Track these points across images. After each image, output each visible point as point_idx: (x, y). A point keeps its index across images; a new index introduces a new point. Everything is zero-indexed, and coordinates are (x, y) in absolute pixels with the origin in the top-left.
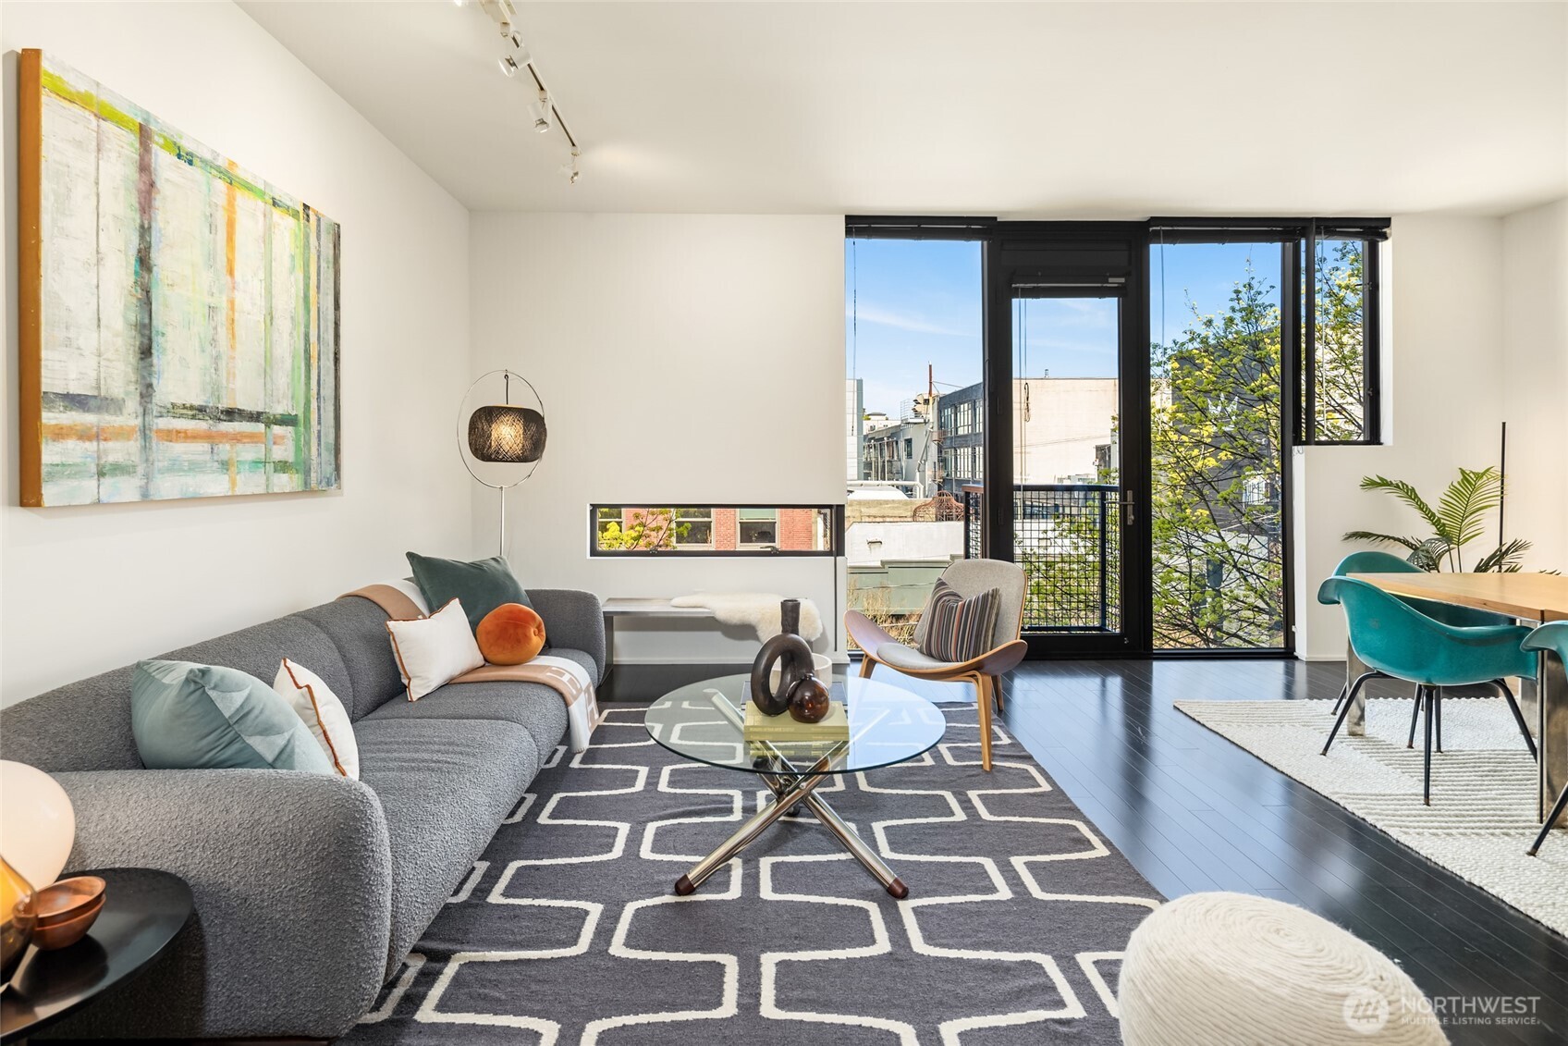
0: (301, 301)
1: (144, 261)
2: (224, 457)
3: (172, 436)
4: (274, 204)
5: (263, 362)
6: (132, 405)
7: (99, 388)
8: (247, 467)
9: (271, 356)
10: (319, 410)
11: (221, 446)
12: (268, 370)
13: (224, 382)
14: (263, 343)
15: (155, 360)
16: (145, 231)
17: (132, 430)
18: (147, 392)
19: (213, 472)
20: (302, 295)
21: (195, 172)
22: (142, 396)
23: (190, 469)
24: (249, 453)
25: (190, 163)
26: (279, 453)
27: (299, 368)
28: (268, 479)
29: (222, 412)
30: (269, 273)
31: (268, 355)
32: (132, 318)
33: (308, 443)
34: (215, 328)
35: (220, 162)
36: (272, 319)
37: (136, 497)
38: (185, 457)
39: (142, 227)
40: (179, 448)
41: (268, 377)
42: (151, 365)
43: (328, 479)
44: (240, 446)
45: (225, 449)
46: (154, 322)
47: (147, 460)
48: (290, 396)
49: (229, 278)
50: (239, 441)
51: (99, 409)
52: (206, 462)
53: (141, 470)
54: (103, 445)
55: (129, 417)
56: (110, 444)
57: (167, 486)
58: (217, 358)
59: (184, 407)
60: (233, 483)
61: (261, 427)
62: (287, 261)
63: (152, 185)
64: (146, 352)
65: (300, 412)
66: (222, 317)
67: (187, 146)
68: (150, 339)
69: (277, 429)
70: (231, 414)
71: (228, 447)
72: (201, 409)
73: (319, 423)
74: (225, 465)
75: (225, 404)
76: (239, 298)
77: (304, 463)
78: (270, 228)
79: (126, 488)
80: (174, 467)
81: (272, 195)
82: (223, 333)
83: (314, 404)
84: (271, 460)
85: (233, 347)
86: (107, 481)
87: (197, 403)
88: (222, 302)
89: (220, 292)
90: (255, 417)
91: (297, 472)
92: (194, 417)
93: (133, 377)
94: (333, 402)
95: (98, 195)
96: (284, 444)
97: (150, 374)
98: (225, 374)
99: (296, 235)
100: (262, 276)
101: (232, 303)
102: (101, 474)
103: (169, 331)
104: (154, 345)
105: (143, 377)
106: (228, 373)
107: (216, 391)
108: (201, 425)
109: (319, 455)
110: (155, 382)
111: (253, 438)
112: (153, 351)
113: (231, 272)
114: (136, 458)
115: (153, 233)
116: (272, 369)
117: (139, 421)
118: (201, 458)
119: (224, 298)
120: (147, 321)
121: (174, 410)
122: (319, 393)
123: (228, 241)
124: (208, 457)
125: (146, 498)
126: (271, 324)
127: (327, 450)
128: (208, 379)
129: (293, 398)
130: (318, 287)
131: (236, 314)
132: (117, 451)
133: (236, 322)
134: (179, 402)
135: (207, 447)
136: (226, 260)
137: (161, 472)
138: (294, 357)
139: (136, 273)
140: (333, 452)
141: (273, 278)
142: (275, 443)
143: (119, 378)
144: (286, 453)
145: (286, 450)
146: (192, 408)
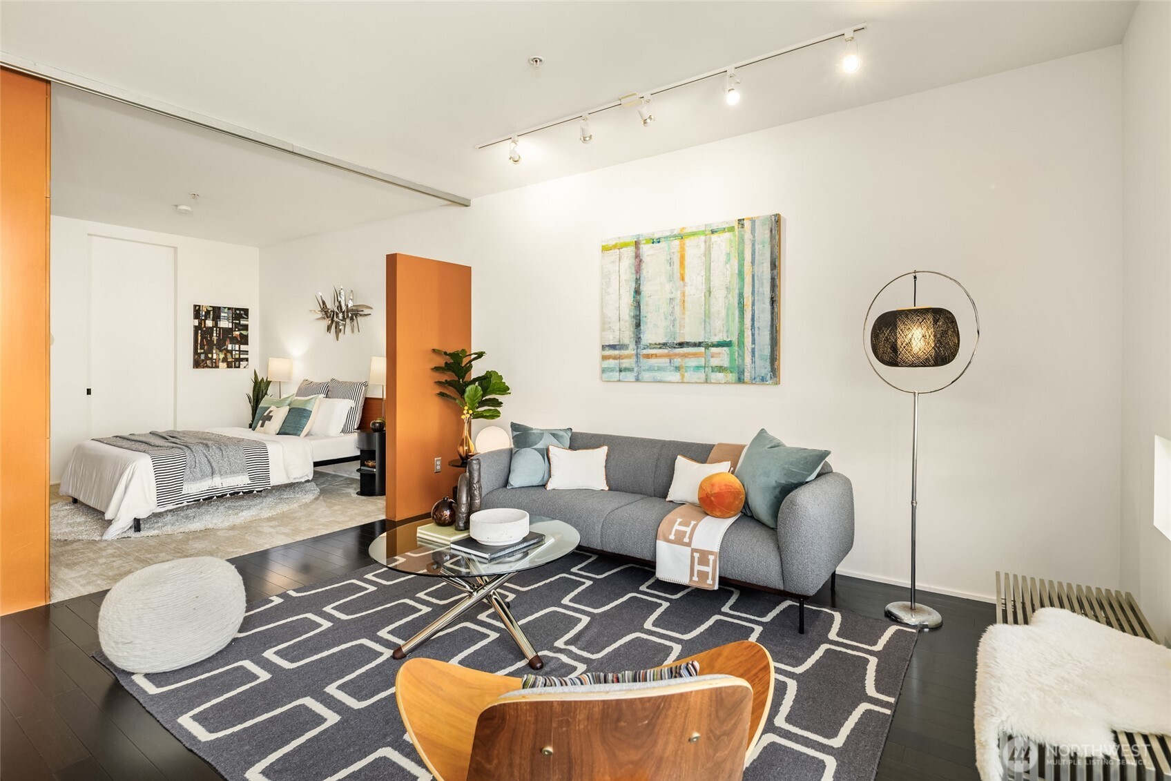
0: (736, 277)
1: (637, 292)
2: (677, 365)
3: (648, 356)
4: (713, 232)
5: (703, 317)
6: (632, 346)
7: (620, 341)
8: (692, 369)
9: (709, 312)
10: (753, 335)
11: (675, 360)
12: (707, 320)
13: (678, 331)
14: (703, 307)
15: (642, 327)
16: (638, 280)
17: (632, 355)
18: (638, 340)
19: (671, 371)
20: (737, 272)
21: (662, 245)
22: (636, 342)
23: (658, 370)
24: (692, 362)
25: (659, 242)
26: (715, 362)
27: (733, 314)
28: (706, 375)
29: (676, 344)
30: (708, 269)
31: (707, 312)
32: (632, 314)
33: (742, 356)
34: (673, 307)
35: (676, 232)
36: (710, 293)
37: (634, 380)
38: (656, 365)
39: (637, 279)
40: (652, 361)
41: (707, 324)
42: (640, 330)
43: (762, 377)
44: (687, 360)
45: (678, 361)
46: (642, 313)
47: (638, 366)
48: (725, 330)
49: (681, 282)
50: (686, 357)
51: (620, 349)
52: (667, 367)
53: (635, 370)
54: (621, 361)
55: (631, 351)
56: (624, 360)
57: (646, 375)
58: (675, 320)
59: (656, 344)
60: (683, 376)
61: (702, 349)
62: (723, 258)
63: (641, 261)
64: (638, 325)
65: (734, 339)
66: (678, 301)
67: (657, 236)
68: (640, 320)
69: (713, 350)
70: (681, 345)
71: (679, 360)
72: (665, 344)
73: (753, 342)
74: (678, 369)
75: (679, 340)
76: (688, 290)
77: (738, 367)
78: (710, 246)
79: (630, 376)
80: (650, 369)
81: (711, 229)
82: (678, 309)
83: (748, 333)
84: (710, 366)
85: (684, 314)
86: (623, 373)
87: (662, 342)
88: (678, 294)
89: (676, 290)
90: (699, 345)
91: (731, 372)
92: (660, 348)
93: (632, 336)
94: (769, 328)
95: (619, 276)
96: (722, 357)
97: (640, 333)
98: (678, 327)
99: (731, 241)
100: (703, 273)
101: (683, 294)
102: (620, 371)
103: (649, 316)
104: (641, 322)
105: (637, 335)
106: (680, 326)
107: (673, 335)
108: (665, 351)
109: (753, 362)
110: (642, 336)
111: (695, 355)
112: (641, 324)
113: (683, 279)
114: (634, 366)
115: (641, 279)
116: (709, 318)
117: (635, 352)
118: (665, 365)
119: (679, 292)
120: (638, 313)
121: (650, 346)
122: (753, 325)
123: (680, 265)
124: (668, 364)
125: (637, 380)
126: (710, 296)
127: (762, 358)
128: (668, 330)
129: (727, 332)
130: (753, 263)
131: (686, 298)
132: (626, 363)
133: (686, 302)
134: (653, 342)
135: (667, 360)
136: (679, 274)
137: (644, 371)
138: (728, 309)
139: (634, 297)
140: (768, 360)
141: (712, 272)
142: (712, 357)
143: (627, 337)
144: (722, 362)
145: (721, 360)
146: (660, 344)
